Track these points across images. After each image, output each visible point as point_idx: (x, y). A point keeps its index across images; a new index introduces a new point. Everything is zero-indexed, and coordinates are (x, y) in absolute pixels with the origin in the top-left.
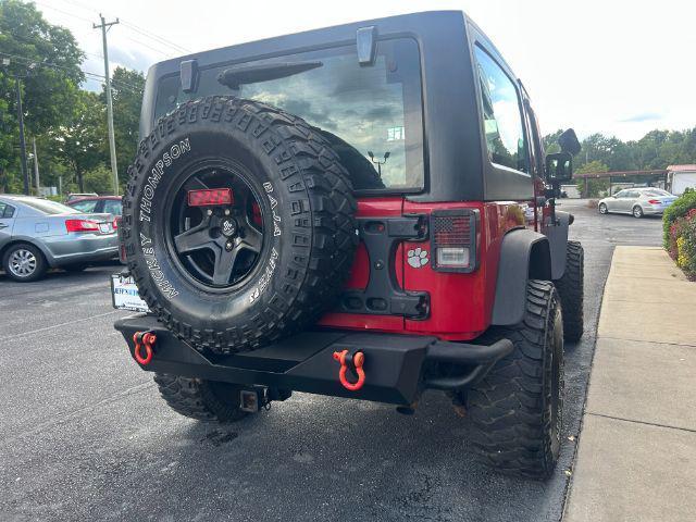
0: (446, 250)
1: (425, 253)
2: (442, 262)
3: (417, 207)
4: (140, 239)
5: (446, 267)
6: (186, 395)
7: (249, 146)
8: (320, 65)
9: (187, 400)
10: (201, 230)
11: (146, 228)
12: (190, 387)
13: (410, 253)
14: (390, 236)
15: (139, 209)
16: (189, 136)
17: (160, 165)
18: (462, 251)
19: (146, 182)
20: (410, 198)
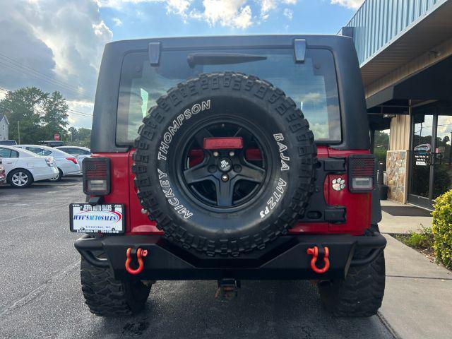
0: (357, 179)
1: (343, 181)
2: (355, 186)
3: (338, 153)
4: (158, 174)
5: (358, 190)
6: (114, 297)
7: (265, 108)
8: (265, 58)
9: (113, 302)
10: (203, 166)
11: (163, 165)
12: (120, 291)
13: (334, 182)
14: (325, 170)
15: (158, 150)
16: (211, 98)
17: (181, 118)
18: (368, 179)
19: (166, 130)
20: (332, 146)
